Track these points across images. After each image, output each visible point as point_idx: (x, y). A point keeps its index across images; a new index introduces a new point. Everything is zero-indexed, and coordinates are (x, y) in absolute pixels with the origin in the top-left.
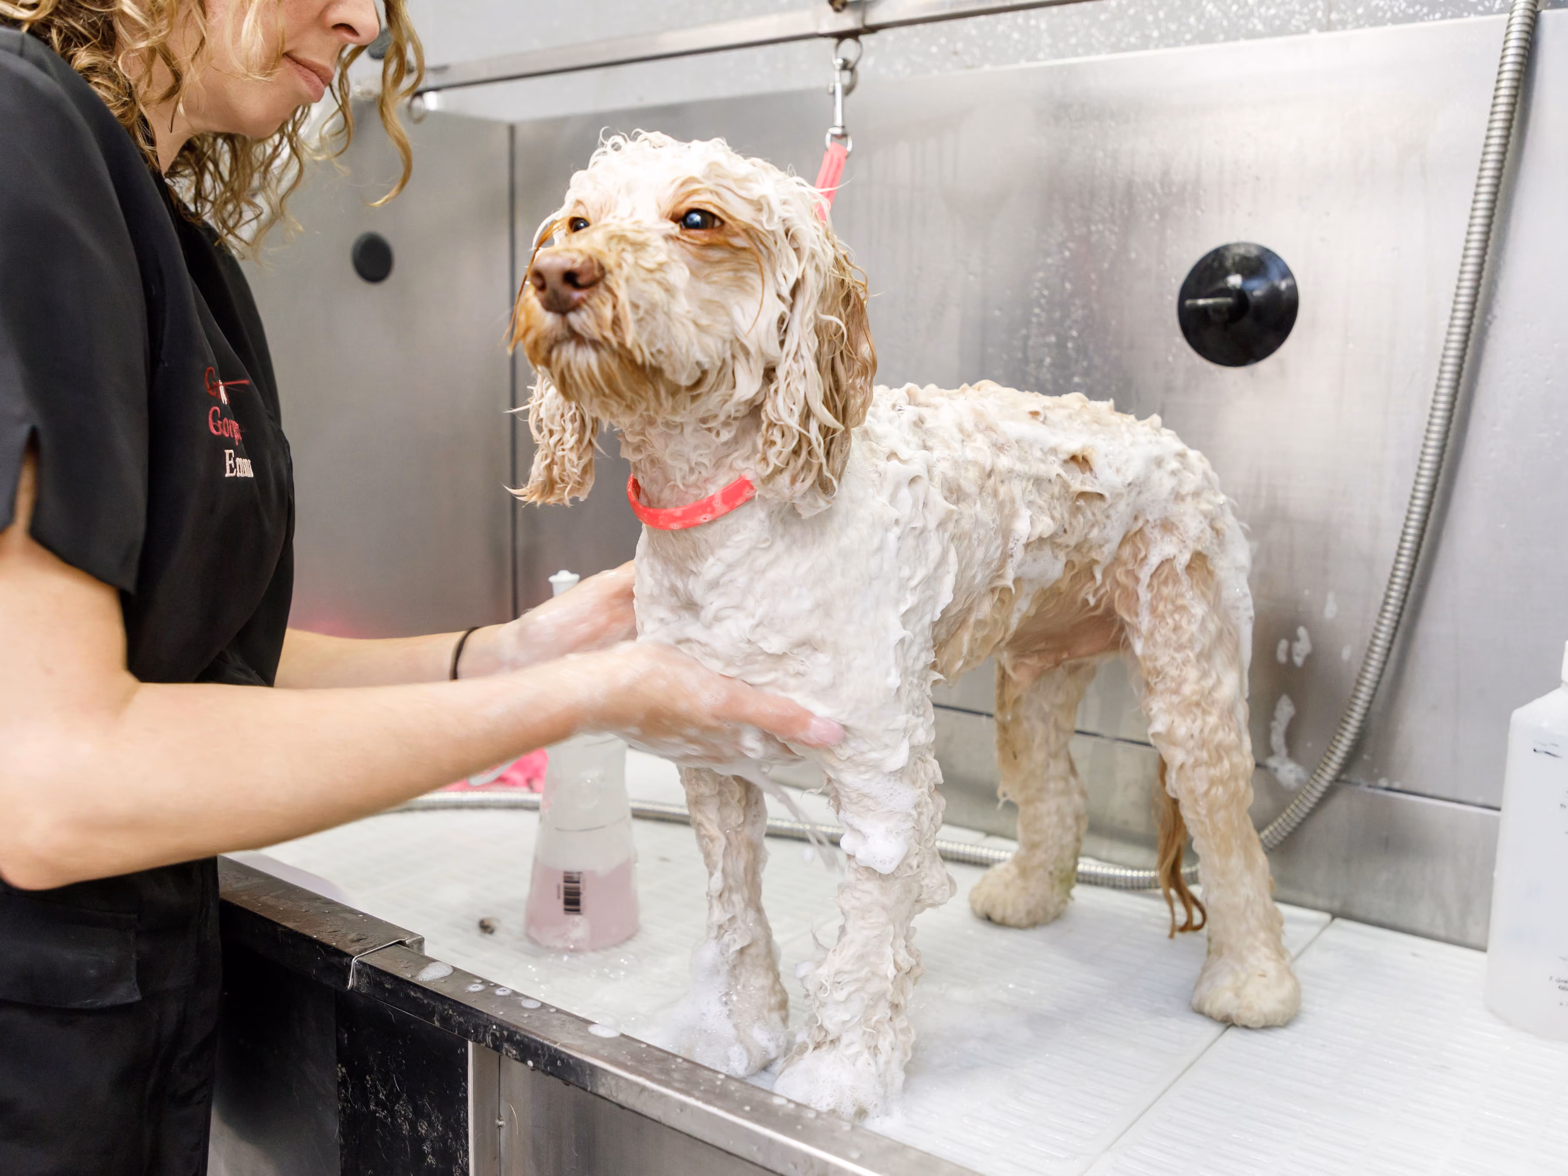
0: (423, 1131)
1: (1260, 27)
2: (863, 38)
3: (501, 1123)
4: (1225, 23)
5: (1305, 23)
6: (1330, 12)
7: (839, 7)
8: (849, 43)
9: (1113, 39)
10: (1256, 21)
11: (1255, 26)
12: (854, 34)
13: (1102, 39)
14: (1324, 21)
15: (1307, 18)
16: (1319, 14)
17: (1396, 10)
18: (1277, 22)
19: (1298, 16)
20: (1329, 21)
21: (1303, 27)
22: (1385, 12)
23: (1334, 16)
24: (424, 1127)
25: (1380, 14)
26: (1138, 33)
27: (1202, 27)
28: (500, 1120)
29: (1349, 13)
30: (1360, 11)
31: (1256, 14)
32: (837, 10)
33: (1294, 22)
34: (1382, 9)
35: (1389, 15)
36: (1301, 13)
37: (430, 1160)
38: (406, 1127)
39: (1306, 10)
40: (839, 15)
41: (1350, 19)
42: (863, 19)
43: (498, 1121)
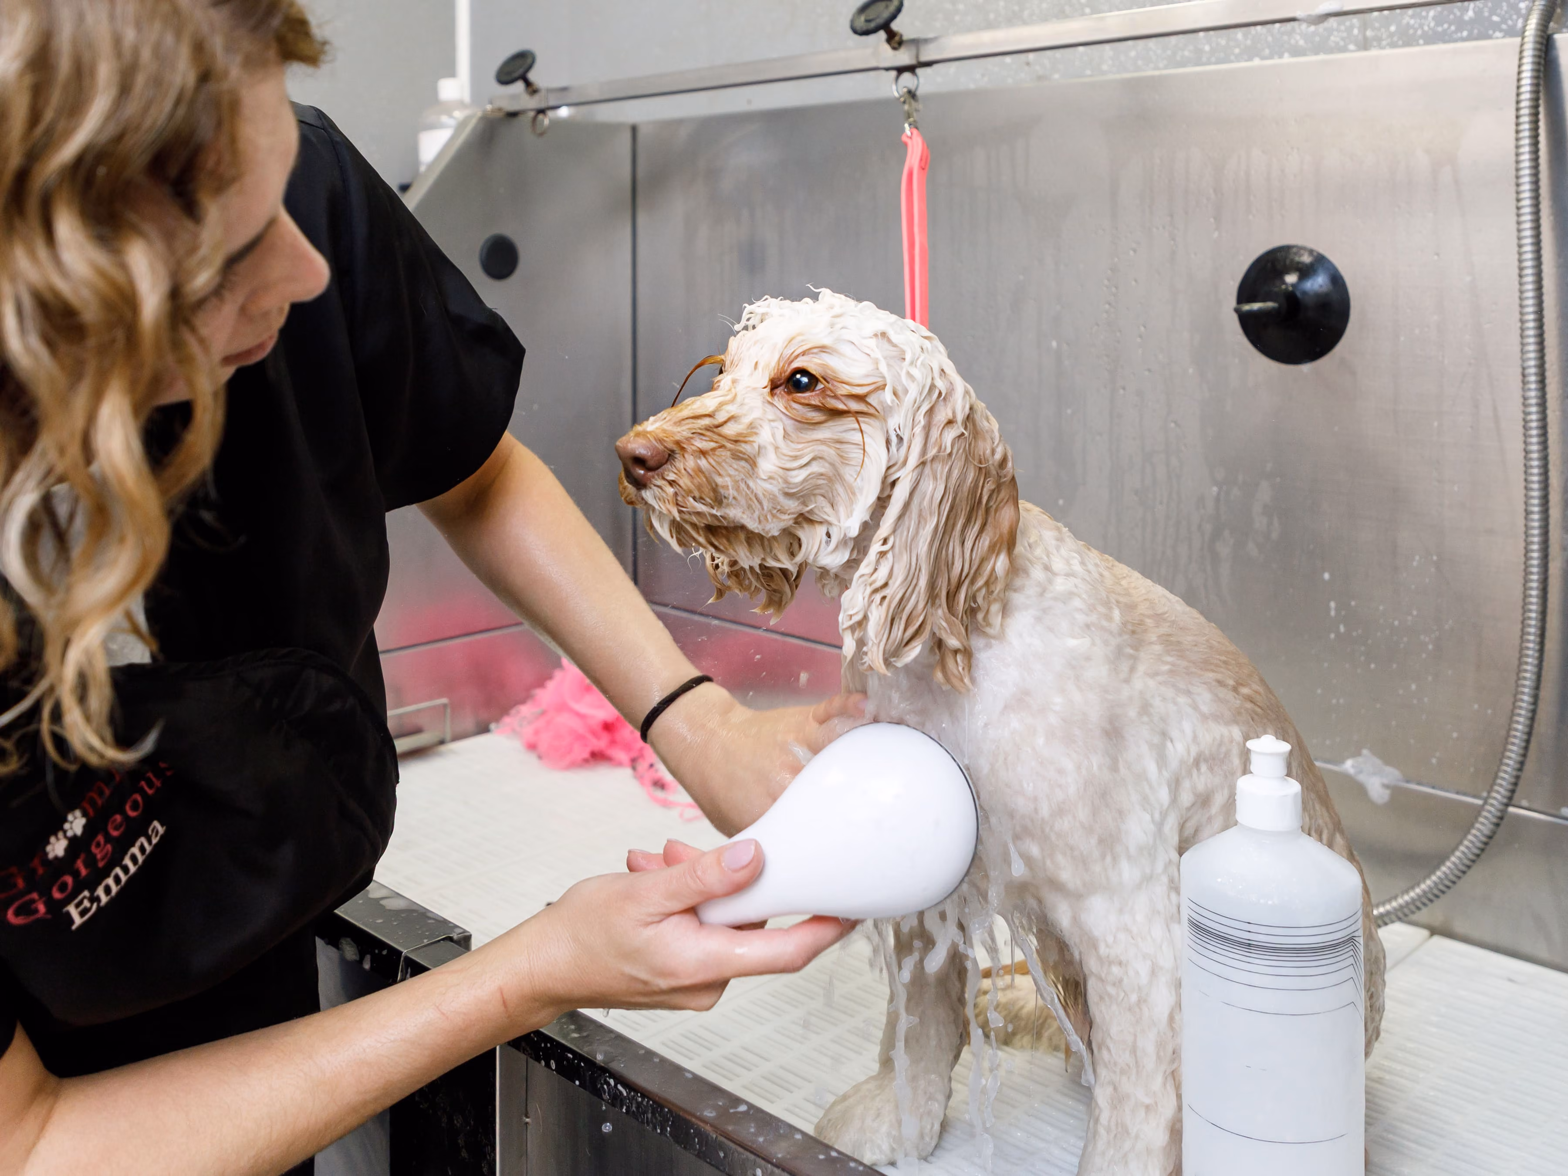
0: (458, 1125)
1: (1301, 42)
2: (919, 71)
3: (528, 1120)
4: (1270, 39)
5: (1343, 39)
6: (1365, 29)
7: (896, 45)
8: (906, 76)
9: (1169, 52)
10: (1298, 37)
11: (1297, 42)
12: (911, 69)
13: (1159, 52)
14: (1360, 37)
15: (1345, 35)
16: (1356, 31)
17: (1426, 28)
18: (1317, 39)
19: (1335, 33)
20: (1365, 38)
21: (1342, 43)
22: (1416, 30)
23: (1369, 33)
24: (459, 1120)
25: (1411, 31)
26: (1191, 47)
27: (1249, 42)
28: (527, 1117)
29: (1383, 30)
30: (1393, 28)
31: (1298, 31)
32: (894, 48)
33: (1332, 38)
34: (1412, 27)
35: (1419, 32)
36: (1338, 30)
37: (464, 1154)
38: (445, 1120)
39: (1343, 28)
40: (897, 53)
41: (1384, 36)
42: (917, 57)
43: (524, 1118)
